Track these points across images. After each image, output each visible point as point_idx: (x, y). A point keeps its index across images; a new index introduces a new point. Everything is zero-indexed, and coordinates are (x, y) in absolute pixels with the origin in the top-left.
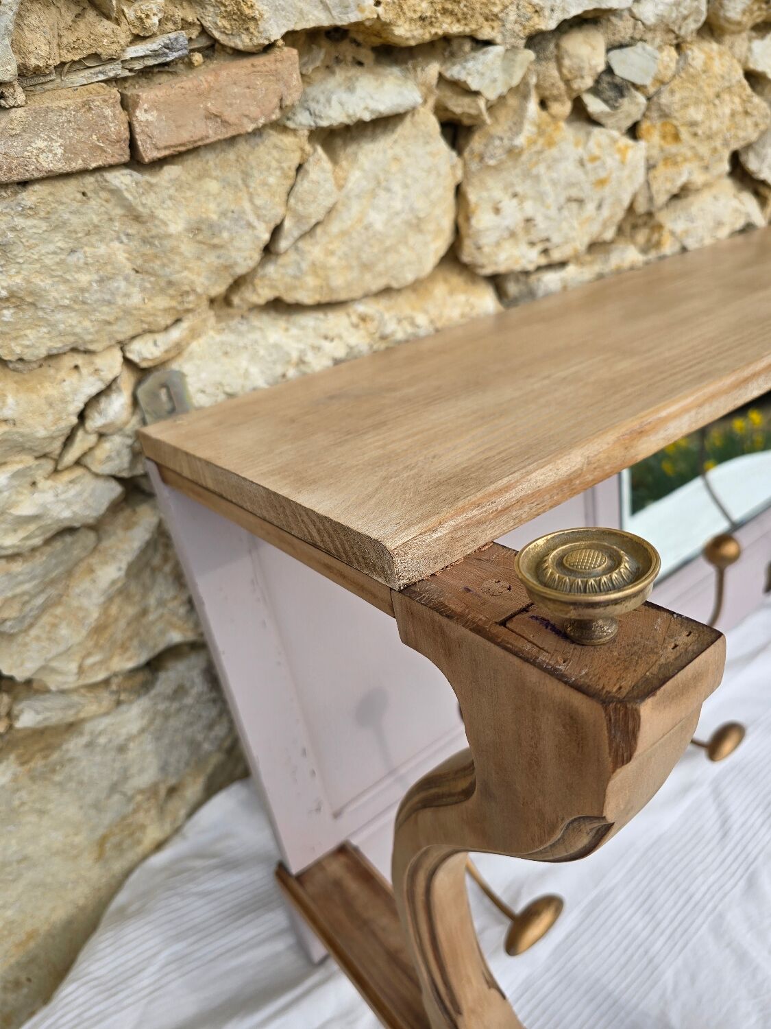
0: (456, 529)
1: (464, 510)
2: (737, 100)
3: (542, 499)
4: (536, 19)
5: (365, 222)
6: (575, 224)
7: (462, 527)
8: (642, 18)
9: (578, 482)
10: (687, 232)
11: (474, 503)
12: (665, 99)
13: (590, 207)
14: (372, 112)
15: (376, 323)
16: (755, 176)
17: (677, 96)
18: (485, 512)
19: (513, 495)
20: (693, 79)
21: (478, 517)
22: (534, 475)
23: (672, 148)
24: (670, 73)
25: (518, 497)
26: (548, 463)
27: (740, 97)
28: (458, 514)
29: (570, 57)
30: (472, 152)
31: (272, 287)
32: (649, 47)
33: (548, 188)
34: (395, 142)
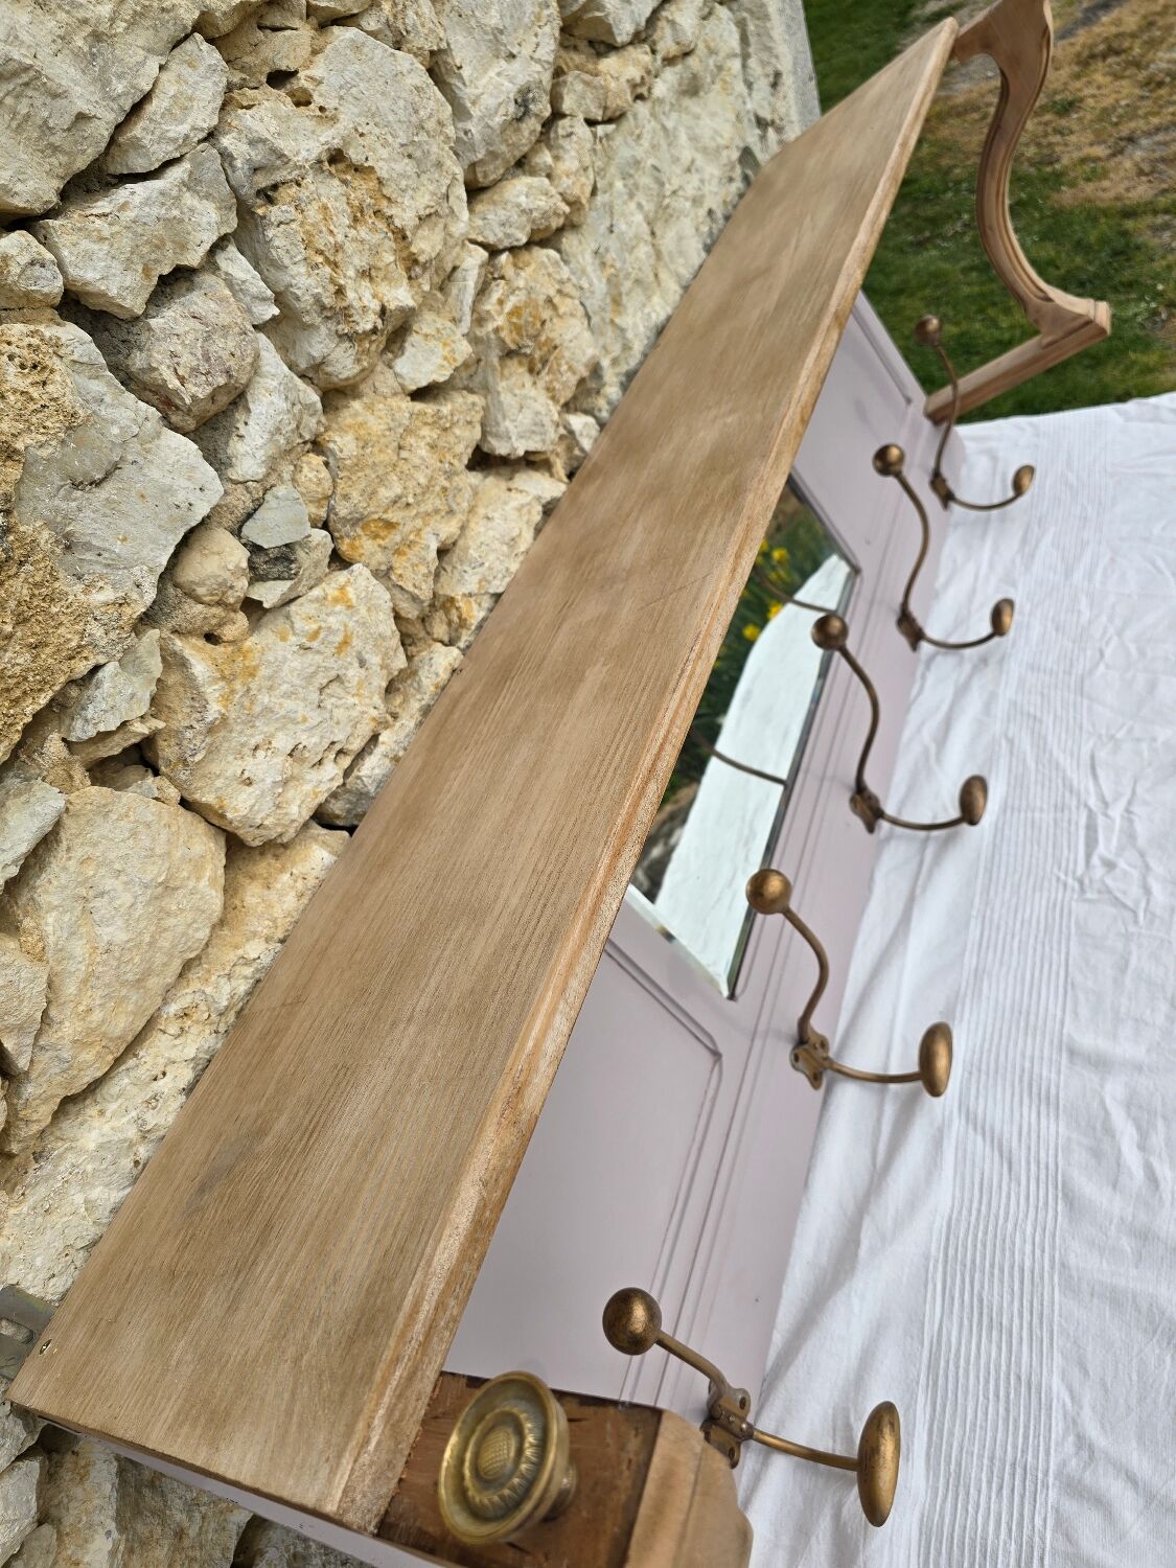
0: (391, 1411)
1: (385, 1381)
2: (425, 431)
3: (461, 1275)
4: (127, 610)
5: (102, 945)
6: (351, 700)
7: (395, 1405)
8: (249, 478)
9: (488, 1214)
10: (484, 580)
11: (391, 1361)
12: (343, 510)
13: (353, 673)
14: (14, 862)
15: (203, 1007)
16: (512, 457)
17: (355, 495)
18: (409, 1359)
19: (427, 1308)
20: (358, 466)
21: (405, 1374)
22: (436, 1259)
23: (396, 537)
24: (328, 484)
25: (433, 1304)
26: (443, 1228)
27: (426, 424)
28: (381, 1395)
29: (202, 584)
30: (169, 763)
31: (46, 1101)
32: (281, 490)
33: (289, 704)
34: (69, 849)
